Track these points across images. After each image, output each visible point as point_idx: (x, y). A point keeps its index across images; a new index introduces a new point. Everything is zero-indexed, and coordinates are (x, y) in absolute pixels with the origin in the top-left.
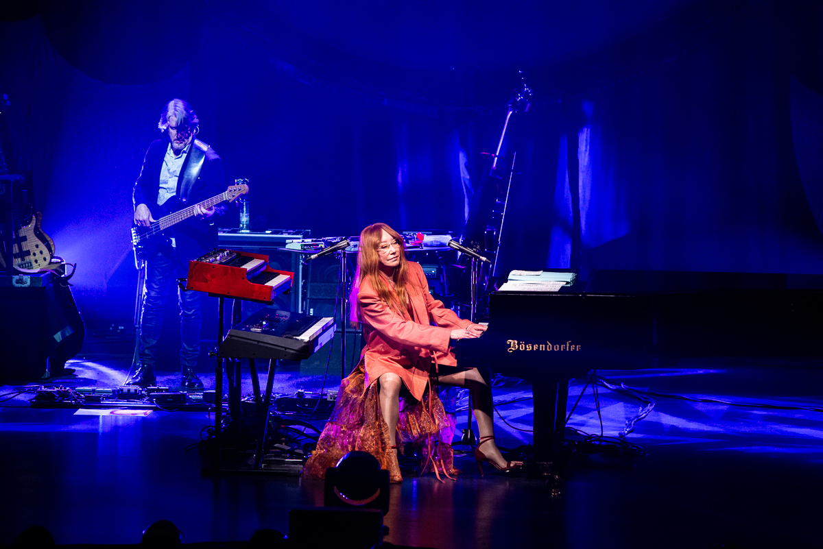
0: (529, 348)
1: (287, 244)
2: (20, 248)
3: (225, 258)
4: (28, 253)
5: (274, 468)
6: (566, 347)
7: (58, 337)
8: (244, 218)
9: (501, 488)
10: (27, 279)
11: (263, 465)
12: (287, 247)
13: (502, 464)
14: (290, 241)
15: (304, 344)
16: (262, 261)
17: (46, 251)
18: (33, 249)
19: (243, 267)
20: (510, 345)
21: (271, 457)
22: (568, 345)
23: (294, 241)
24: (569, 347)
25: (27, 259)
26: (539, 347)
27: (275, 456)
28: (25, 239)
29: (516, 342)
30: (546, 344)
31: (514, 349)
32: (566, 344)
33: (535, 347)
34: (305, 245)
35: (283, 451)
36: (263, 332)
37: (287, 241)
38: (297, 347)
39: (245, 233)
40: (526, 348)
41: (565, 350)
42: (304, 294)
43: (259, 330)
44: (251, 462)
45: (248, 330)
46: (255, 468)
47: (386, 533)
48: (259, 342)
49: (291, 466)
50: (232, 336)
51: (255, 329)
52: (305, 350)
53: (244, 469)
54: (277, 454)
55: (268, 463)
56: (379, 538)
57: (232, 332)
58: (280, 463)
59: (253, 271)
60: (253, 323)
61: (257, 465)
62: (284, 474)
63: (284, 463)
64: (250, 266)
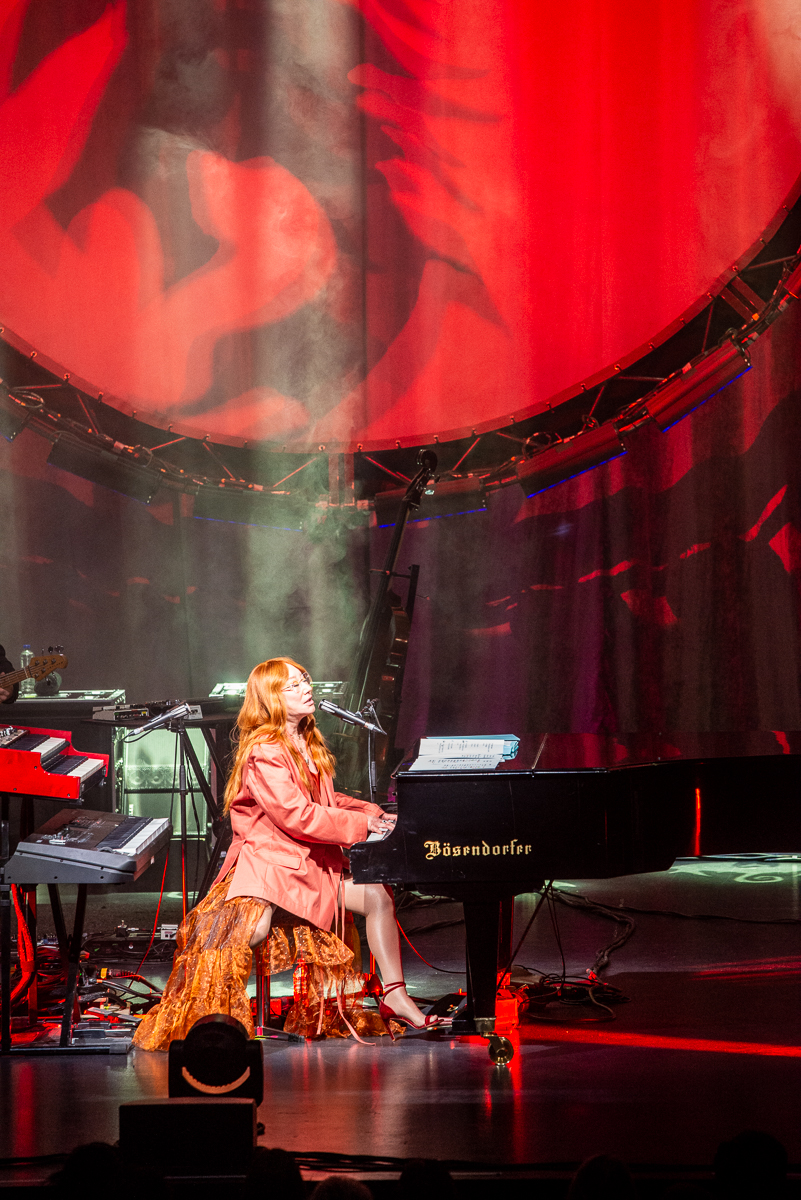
0: (457, 852)
1: (94, 712)
3: (7, 738)
5: (91, 1043)
6: (510, 848)
9: (421, 1058)
11: (73, 1039)
12: (94, 717)
14: (100, 708)
15: (128, 860)
16: (61, 741)
19: (34, 750)
20: (428, 850)
21: (85, 1027)
22: (513, 846)
23: (105, 708)
24: (515, 848)
26: (471, 851)
27: (91, 1026)
29: (438, 844)
30: (481, 846)
31: (435, 855)
32: (510, 844)
33: (466, 850)
34: (121, 714)
35: (101, 1017)
36: (69, 844)
37: (95, 709)
38: (120, 863)
39: (29, 698)
40: (452, 853)
41: (508, 853)
43: (62, 842)
44: (56, 1032)
45: (46, 842)
46: (62, 1045)
47: (261, 1133)
48: (62, 859)
49: (114, 1039)
50: (22, 852)
51: (57, 840)
52: (130, 868)
53: (46, 1047)
54: (93, 1023)
55: (80, 1035)
56: (251, 1140)
57: (22, 846)
58: (98, 1035)
59: (50, 756)
60: (53, 831)
61: (64, 1040)
62: (105, 1052)
63: (104, 1035)
64: (45, 748)
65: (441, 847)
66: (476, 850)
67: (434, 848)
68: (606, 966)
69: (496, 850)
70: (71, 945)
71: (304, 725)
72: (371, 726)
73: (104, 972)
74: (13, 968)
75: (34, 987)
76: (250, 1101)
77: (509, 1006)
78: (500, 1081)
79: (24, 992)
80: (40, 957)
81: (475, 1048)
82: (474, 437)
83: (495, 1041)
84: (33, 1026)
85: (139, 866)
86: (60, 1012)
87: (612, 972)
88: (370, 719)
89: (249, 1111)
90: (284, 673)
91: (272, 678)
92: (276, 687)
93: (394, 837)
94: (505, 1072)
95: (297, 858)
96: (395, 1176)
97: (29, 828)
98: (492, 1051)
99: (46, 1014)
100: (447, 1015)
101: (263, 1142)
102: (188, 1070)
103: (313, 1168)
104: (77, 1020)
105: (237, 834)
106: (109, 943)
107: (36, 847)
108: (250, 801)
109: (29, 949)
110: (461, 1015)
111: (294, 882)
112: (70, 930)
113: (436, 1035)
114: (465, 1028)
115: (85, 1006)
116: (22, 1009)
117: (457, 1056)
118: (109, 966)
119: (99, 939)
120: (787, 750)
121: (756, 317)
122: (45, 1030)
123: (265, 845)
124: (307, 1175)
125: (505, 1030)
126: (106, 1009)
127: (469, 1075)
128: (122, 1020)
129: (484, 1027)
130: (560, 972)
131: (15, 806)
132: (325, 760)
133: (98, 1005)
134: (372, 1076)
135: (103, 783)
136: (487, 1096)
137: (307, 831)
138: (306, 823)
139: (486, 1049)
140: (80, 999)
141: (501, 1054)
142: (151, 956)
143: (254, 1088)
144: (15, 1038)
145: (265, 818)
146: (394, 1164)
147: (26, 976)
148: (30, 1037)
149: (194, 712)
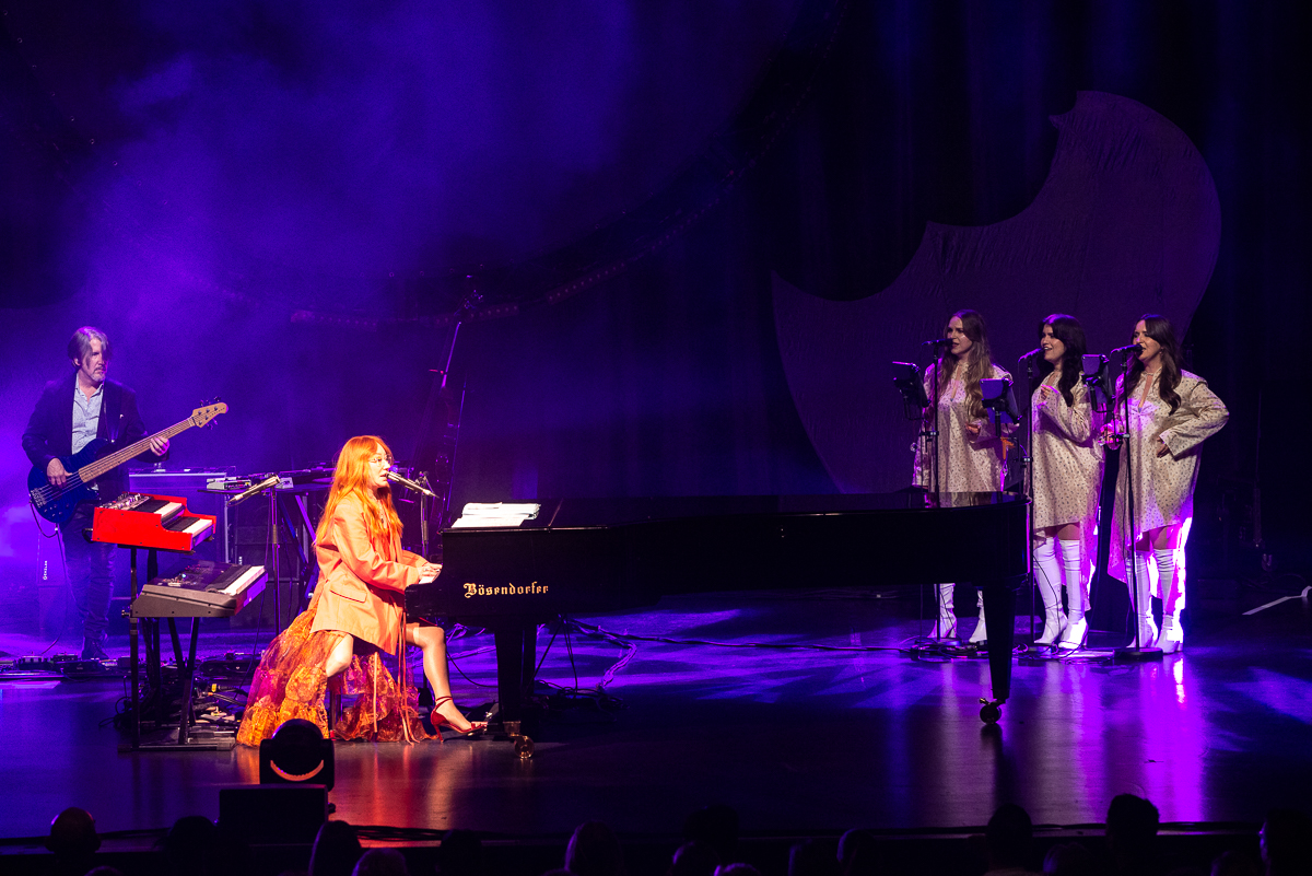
0: (489, 592)
1: (208, 483)
3: (135, 503)
5: (203, 742)
6: (531, 589)
11: (189, 739)
12: (208, 487)
13: (465, 725)
14: (212, 480)
15: (230, 599)
16: (179, 505)
19: (157, 512)
20: (467, 590)
21: (198, 730)
22: (533, 587)
23: (216, 479)
24: (535, 589)
26: (500, 591)
27: (203, 728)
29: (474, 586)
30: (509, 587)
31: (472, 594)
32: (531, 586)
33: (496, 591)
34: (229, 484)
35: (212, 722)
36: (183, 587)
37: (208, 480)
38: (223, 602)
39: (160, 473)
40: (486, 592)
41: (530, 592)
43: (178, 584)
44: (175, 735)
45: (166, 584)
46: (180, 744)
47: (333, 811)
48: (178, 598)
49: (221, 739)
50: (146, 592)
51: (174, 584)
52: (232, 605)
53: (167, 746)
54: (205, 727)
55: (195, 736)
57: (146, 588)
58: (208, 736)
59: (169, 517)
60: (171, 577)
61: (182, 740)
62: (214, 750)
63: (213, 735)
64: (165, 511)
65: (477, 588)
66: (504, 591)
67: (471, 589)
68: (612, 682)
69: (520, 591)
70: (187, 667)
71: (380, 493)
72: (425, 491)
73: (214, 687)
76: (322, 786)
78: (523, 770)
81: (506, 746)
83: (520, 740)
85: (238, 604)
86: (178, 718)
89: (322, 795)
90: (373, 451)
91: (363, 450)
92: (366, 458)
95: (362, 594)
97: (152, 574)
98: (517, 747)
99: (168, 720)
102: (275, 763)
104: (193, 724)
106: (220, 665)
107: (158, 588)
110: (493, 719)
112: (185, 655)
114: (496, 730)
115: (198, 714)
117: (489, 752)
118: (220, 683)
122: (167, 733)
126: (215, 716)
127: (501, 766)
128: (227, 725)
130: (572, 686)
131: (142, 558)
133: (209, 713)
138: (376, 572)
140: (195, 708)
141: (525, 750)
145: (344, 563)
148: (155, 737)
149: (286, 483)
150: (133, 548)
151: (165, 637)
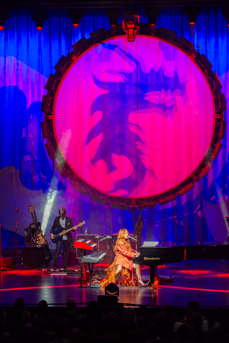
0: (149, 259)
2: (38, 239)
3: (82, 240)
4: (40, 240)
5: (94, 286)
7: (47, 258)
8: (86, 231)
9: (143, 290)
10: (40, 246)
12: (96, 237)
13: (143, 284)
16: (90, 241)
17: (44, 239)
18: (41, 239)
19: (86, 242)
24: (157, 259)
25: (40, 241)
28: (39, 237)
33: (150, 259)
36: (91, 257)
38: (98, 260)
39: (86, 234)
42: (99, 247)
43: (90, 256)
44: (89, 285)
45: (88, 256)
47: (119, 300)
48: (90, 259)
49: (97, 285)
51: (89, 256)
52: (100, 260)
53: (87, 287)
54: (94, 283)
55: (92, 285)
56: (117, 301)
57: (84, 257)
58: (95, 285)
59: (88, 243)
61: (90, 286)
62: (96, 288)
64: (88, 242)
65: (147, 258)
66: (152, 259)
67: (145, 258)
68: (172, 276)
69: (155, 259)
70: (91, 272)
71: (126, 240)
72: (135, 240)
73: (96, 275)
74: (83, 275)
75: (86, 278)
76: (117, 295)
77: (156, 283)
78: (155, 293)
79: (84, 278)
80: (87, 273)
81: (151, 288)
82: (153, 197)
83: (154, 287)
84: (85, 283)
85: (101, 260)
86: (89, 281)
87: (172, 277)
88: (136, 239)
89: (117, 297)
90: (125, 232)
91: (123, 232)
92: (124, 233)
93: (140, 256)
94: (155, 292)
95: (126, 259)
96: (139, 307)
97: (85, 254)
98: (154, 289)
99: (87, 282)
100: (147, 283)
101: (119, 302)
102: (108, 291)
103: (126, 305)
104: (92, 283)
105: (116, 255)
106: (97, 271)
107: (86, 257)
108: (118, 251)
109: (85, 272)
110: (149, 283)
111: (126, 263)
112: (91, 269)
113: (146, 286)
114: (150, 285)
115: (93, 281)
116: (84, 281)
117: (148, 289)
118: (97, 275)
119: (96, 271)
120: (200, 245)
121: (195, 180)
122: (87, 284)
123: (121, 257)
124: (125, 307)
125: (156, 286)
126: (96, 281)
127: (150, 292)
128: (98, 283)
129: (153, 285)
130: (164, 277)
131: (83, 251)
132: (130, 245)
133: (95, 281)
134: (136, 292)
135: (96, 248)
136: (153, 295)
137: (127, 255)
138: (127, 254)
139: (153, 288)
140: (93, 280)
141: (155, 289)
142: (103, 273)
143: (118, 294)
144: (83, 285)
145: (121, 253)
146: (138, 305)
147: (85, 276)
148: (85, 285)
149: (110, 237)
150: (82, 249)
151: (87, 266)
